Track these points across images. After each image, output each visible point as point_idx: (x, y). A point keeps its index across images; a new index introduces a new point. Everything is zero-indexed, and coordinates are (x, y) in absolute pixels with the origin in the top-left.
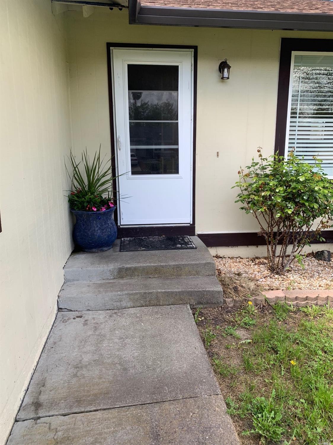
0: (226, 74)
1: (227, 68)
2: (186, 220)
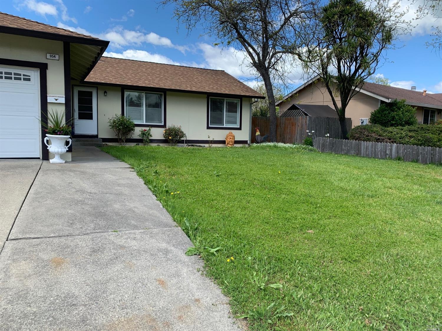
0: (106, 94)
1: (106, 93)
2: (95, 133)
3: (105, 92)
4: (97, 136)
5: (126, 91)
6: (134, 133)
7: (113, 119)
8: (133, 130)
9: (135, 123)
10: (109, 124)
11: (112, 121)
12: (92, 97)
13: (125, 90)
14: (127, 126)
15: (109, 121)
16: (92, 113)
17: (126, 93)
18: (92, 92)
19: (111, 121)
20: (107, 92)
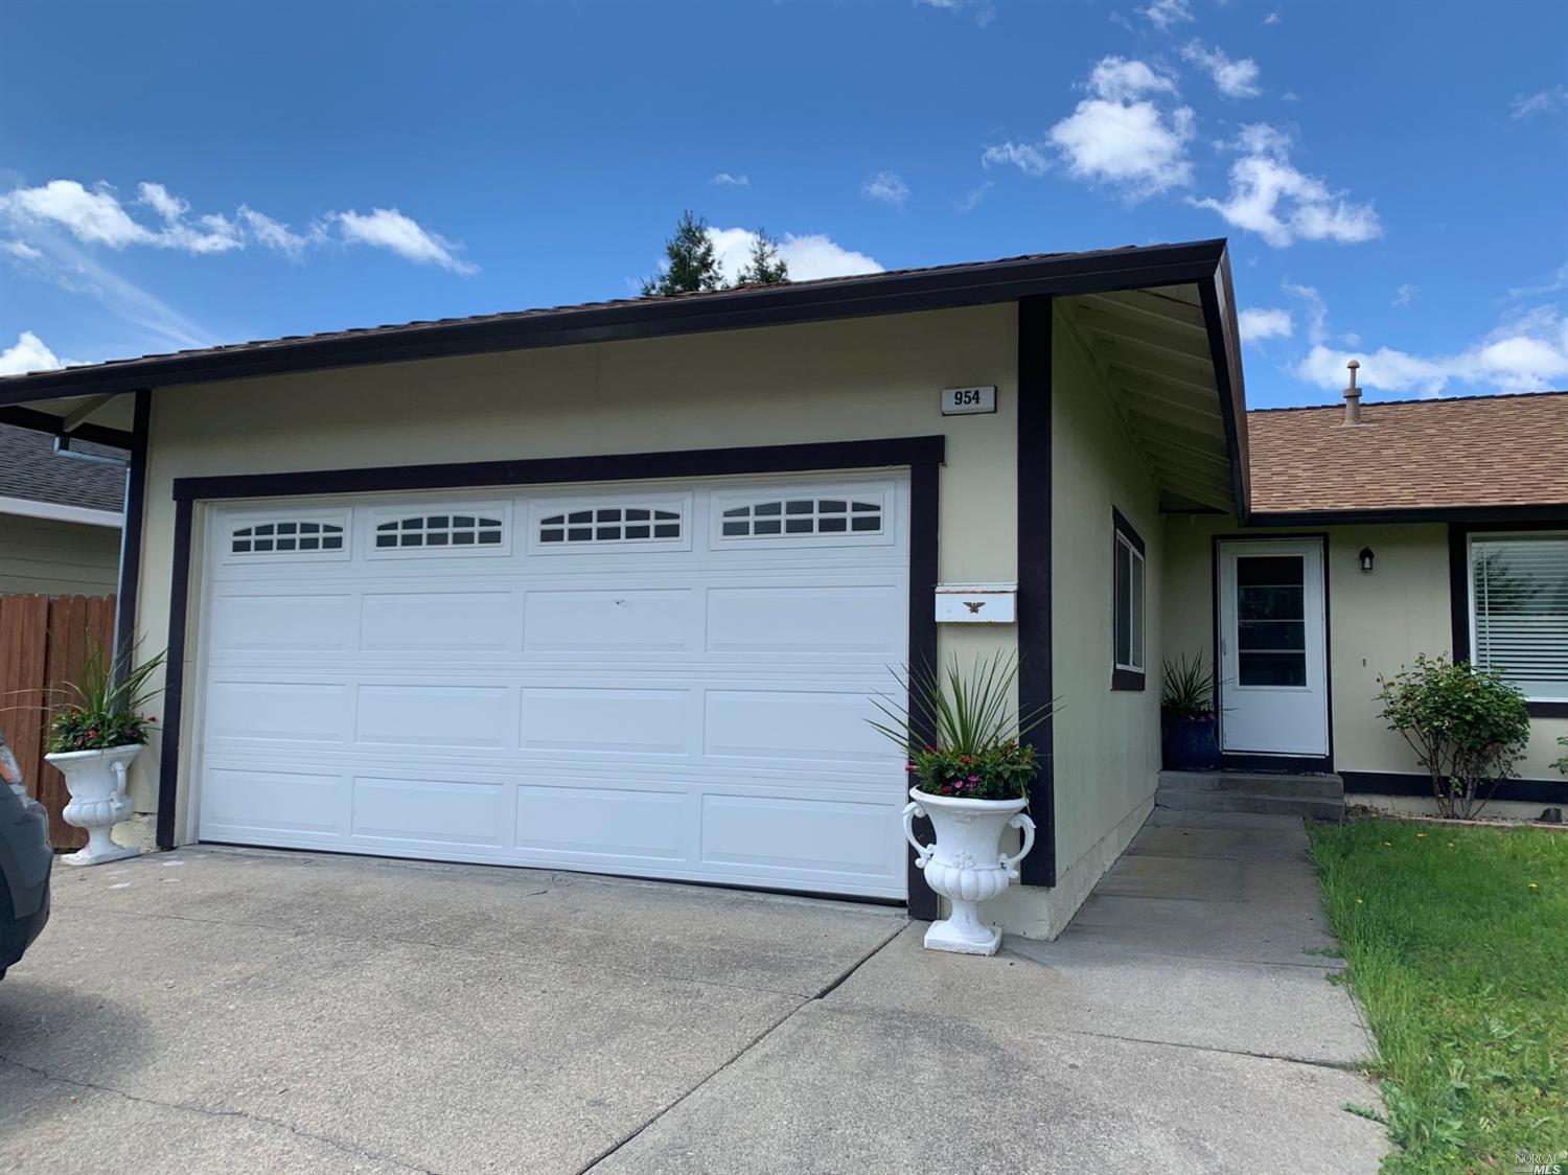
0: (1367, 565)
1: (1371, 556)
2: (1319, 749)
3: (1366, 554)
4: (1325, 764)
5: (1475, 540)
6: (1522, 752)
7: (1403, 680)
8: (1519, 736)
9: (1527, 700)
10: (1384, 706)
11: (1396, 692)
12: (1301, 582)
13: (1469, 535)
14: (1479, 718)
15: (1382, 691)
16: (1303, 656)
17: (1478, 551)
18: (1301, 559)
19: (1391, 689)
20: (1374, 552)
